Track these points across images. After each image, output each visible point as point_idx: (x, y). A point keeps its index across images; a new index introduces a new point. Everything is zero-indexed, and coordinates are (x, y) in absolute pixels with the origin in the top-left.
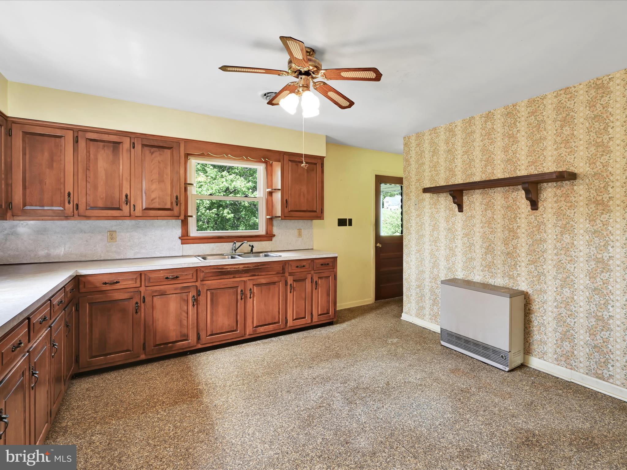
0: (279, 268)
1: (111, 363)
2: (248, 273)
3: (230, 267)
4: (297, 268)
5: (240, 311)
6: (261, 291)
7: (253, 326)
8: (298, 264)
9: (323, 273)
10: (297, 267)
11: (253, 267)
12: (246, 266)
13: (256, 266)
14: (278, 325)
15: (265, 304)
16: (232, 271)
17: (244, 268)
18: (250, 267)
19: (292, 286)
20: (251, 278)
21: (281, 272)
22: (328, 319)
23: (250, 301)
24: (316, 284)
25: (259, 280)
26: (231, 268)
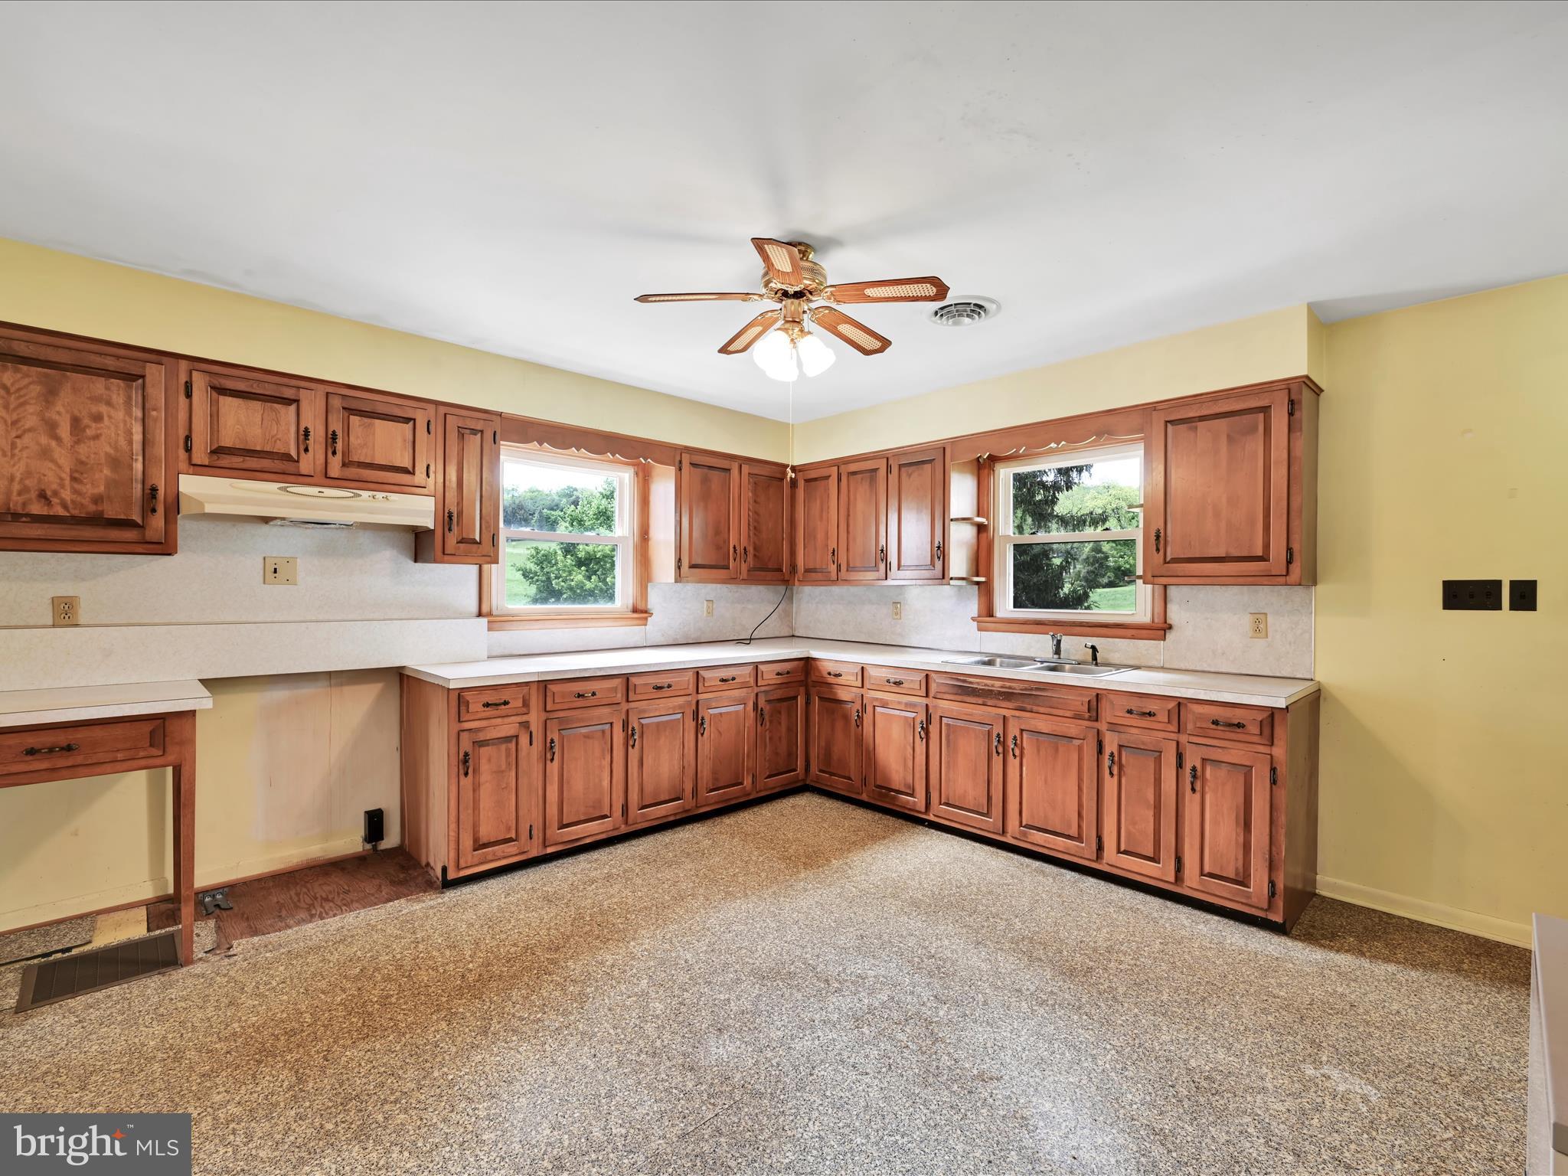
0: (1080, 704)
1: (827, 785)
2: (1009, 700)
3: (978, 680)
4: (1128, 715)
5: (997, 778)
6: (1038, 751)
7: (1021, 822)
8: (1134, 704)
9: (1220, 750)
10: (1130, 712)
11: (1021, 690)
12: (1008, 684)
13: (1026, 689)
14: (1077, 846)
15: (1046, 781)
16: (980, 689)
17: (1002, 687)
18: (1014, 689)
19: (1116, 759)
20: (1017, 713)
21: (1087, 715)
22: (1242, 903)
23: (1013, 764)
24: (1194, 777)
25: (1033, 722)
26: (978, 683)
